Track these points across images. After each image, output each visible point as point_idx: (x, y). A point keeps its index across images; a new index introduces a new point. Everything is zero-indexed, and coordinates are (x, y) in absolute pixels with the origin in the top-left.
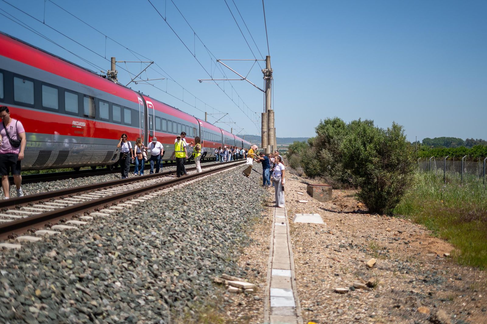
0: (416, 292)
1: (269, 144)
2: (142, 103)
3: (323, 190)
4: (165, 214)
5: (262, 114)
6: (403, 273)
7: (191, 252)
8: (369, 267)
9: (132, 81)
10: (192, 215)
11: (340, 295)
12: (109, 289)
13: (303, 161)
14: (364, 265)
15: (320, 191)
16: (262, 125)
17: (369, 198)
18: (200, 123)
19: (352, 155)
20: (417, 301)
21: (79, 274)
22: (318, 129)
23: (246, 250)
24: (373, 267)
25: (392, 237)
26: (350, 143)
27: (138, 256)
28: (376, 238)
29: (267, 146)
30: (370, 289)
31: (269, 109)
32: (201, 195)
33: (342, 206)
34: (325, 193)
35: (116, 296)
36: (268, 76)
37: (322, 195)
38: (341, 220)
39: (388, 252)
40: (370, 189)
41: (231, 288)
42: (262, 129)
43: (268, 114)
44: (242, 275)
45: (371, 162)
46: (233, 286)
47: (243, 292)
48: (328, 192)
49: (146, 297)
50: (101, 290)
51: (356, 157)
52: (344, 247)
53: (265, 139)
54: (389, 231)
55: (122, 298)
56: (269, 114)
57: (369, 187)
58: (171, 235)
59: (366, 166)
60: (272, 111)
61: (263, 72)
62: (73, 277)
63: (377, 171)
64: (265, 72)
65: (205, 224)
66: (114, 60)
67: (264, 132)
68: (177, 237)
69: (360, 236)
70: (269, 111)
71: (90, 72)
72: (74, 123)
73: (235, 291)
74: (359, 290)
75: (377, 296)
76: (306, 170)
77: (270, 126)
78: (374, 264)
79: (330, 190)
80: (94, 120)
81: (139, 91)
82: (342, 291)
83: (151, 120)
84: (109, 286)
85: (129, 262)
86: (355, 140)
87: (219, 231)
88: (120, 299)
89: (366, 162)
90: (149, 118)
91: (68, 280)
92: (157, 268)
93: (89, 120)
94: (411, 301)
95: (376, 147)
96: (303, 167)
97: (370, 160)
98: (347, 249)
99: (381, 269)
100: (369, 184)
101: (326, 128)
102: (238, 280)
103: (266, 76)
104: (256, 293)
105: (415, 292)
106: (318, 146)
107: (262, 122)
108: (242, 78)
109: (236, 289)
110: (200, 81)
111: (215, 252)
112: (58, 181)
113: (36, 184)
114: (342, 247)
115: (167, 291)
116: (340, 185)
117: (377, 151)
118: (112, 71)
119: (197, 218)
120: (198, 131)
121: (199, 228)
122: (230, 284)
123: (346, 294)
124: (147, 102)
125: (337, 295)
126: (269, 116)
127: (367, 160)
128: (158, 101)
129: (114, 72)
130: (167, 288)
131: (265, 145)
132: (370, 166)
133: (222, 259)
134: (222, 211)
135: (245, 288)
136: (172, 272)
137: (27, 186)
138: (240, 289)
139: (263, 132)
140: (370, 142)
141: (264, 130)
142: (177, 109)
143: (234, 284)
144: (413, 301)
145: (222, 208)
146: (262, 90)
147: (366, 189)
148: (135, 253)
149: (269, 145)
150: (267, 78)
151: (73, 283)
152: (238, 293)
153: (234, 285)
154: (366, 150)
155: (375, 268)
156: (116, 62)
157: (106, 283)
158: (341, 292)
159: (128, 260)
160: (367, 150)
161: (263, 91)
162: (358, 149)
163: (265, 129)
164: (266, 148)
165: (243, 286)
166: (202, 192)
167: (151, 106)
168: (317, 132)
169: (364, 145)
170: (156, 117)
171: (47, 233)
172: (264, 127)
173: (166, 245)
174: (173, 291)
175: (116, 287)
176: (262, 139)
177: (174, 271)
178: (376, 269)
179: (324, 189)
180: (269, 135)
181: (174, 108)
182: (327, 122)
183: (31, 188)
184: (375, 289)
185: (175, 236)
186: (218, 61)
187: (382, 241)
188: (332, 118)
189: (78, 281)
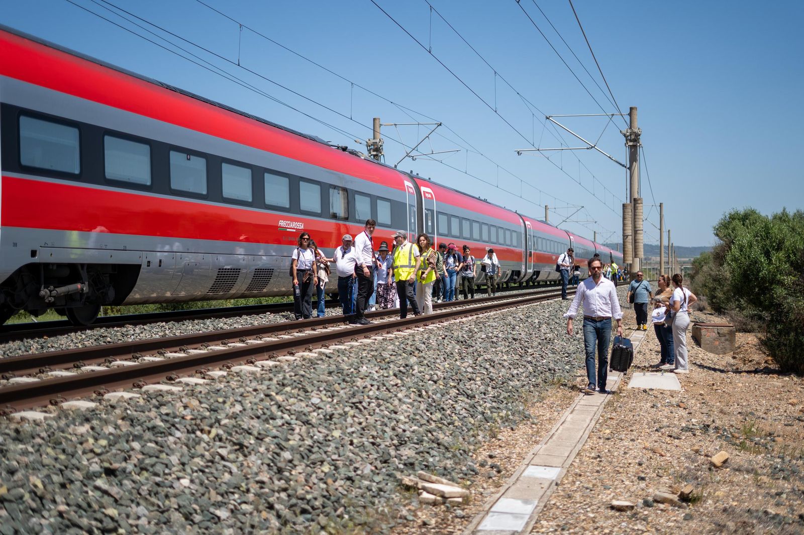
0: (774, 513)
1: (636, 255)
2: (413, 190)
3: (718, 333)
4: (360, 369)
5: (624, 205)
6: (778, 479)
7: (381, 433)
8: (715, 466)
9: (408, 155)
10: (420, 372)
11: (618, 514)
12: (160, 489)
13: (705, 286)
14: (706, 462)
15: (715, 335)
16: (624, 225)
17: (779, 346)
18: (527, 223)
19: (745, 271)
20: (757, 528)
21: (111, 464)
22: (717, 229)
23: (505, 435)
24: (721, 466)
25: (795, 415)
26: (741, 251)
27: (260, 438)
28: (764, 416)
29: (633, 260)
30: (684, 504)
31: (636, 196)
32: (462, 339)
33: (745, 360)
34: (723, 339)
35: (170, 501)
36: (633, 141)
37: (717, 343)
38: (713, 385)
39: (774, 441)
40: (780, 331)
41: (425, 495)
42: (624, 230)
43: (633, 205)
44: (466, 475)
45: (781, 283)
46: (428, 492)
47: (444, 503)
48: (727, 337)
49: (235, 505)
50: (143, 490)
51: (753, 275)
52: (690, 430)
53: (630, 247)
54: (793, 405)
55: (180, 506)
56: (635, 205)
57: (779, 327)
58: (354, 403)
59: (772, 290)
60: (640, 199)
61: (625, 135)
62: (95, 468)
63: (790, 300)
64: (628, 134)
65: (441, 387)
66: (377, 121)
67: (627, 236)
68: (362, 408)
69: (735, 413)
70: (635, 200)
71: (314, 140)
72: (282, 223)
73: (431, 501)
74: (662, 506)
75: (688, 518)
76: (711, 300)
77: (638, 226)
78: (725, 462)
79: (732, 334)
80: (347, 223)
81: (411, 172)
82: (622, 506)
83: (430, 218)
84: (162, 484)
85: (237, 447)
86: (751, 246)
87: (466, 400)
88: (176, 507)
89: (771, 283)
90: (426, 215)
91: (84, 472)
92: (290, 457)
93: (341, 222)
94: (744, 529)
95: (789, 257)
96: (707, 296)
97: (779, 281)
98: (694, 435)
99: (738, 470)
100: (780, 322)
101: (731, 227)
102: (442, 483)
103: (631, 141)
104: (468, 505)
105: (771, 513)
106: (719, 258)
107: (624, 218)
108: (589, 146)
109: (432, 497)
110: (518, 153)
111: (434, 434)
112: (245, 317)
113: (201, 321)
114: (686, 431)
115: (289, 496)
116: (755, 326)
117: (792, 264)
118: (375, 141)
119: (427, 377)
120: (523, 236)
121: (424, 393)
122: (424, 489)
123: (629, 513)
124: (423, 189)
125: (611, 513)
126: (635, 209)
127: (774, 281)
128: (444, 187)
129: (378, 141)
130: (290, 492)
131: (628, 259)
132: (780, 291)
133: (444, 446)
134: (493, 367)
135: (447, 496)
136: (321, 465)
137: (183, 324)
138: (439, 498)
139: (625, 237)
140: (779, 248)
141: (626, 232)
142: (485, 201)
143: (431, 488)
144: (749, 529)
145: (494, 362)
146: (623, 166)
147: (774, 331)
148: (255, 433)
149: (635, 257)
150: (631, 144)
151: (92, 478)
152: (435, 504)
153: (430, 490)
154: (770, 262)
155: (727, 467)
156: (381, 125)
157: (158, 479)
158: (620, 509)
159: (235, 444)
160: (772, 264)
161: (625, 167)
162: (756, 262)
163: (629, 232)
164: (631, 262)
165: (443, 492)
166: (464, 336)
167: (430, 196)
168: (717, 235)
169: (767, 254)
170: (438, 213)
171: (122, 397)
172: (627, 228)
173: (334, 419)
174: (299, 497)
175: (179, 487)
176: (624, 248)
177: (325, 463)
178: (728, 469)
179: (721, 332)
180: (635, 241)
181: (479, 199)
182: (732, 218)
183: (190, 327)
184: (693, 505)
185: (360, 406)
186: (547, 118)
187: (774, 422)
188: (741, 210)
189: (103, 475)
